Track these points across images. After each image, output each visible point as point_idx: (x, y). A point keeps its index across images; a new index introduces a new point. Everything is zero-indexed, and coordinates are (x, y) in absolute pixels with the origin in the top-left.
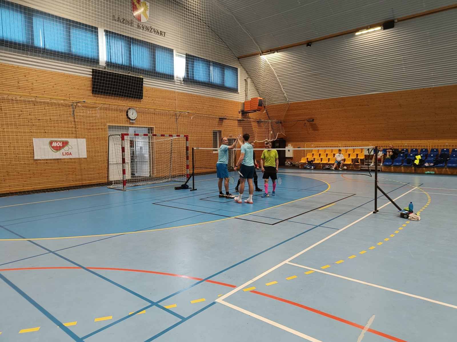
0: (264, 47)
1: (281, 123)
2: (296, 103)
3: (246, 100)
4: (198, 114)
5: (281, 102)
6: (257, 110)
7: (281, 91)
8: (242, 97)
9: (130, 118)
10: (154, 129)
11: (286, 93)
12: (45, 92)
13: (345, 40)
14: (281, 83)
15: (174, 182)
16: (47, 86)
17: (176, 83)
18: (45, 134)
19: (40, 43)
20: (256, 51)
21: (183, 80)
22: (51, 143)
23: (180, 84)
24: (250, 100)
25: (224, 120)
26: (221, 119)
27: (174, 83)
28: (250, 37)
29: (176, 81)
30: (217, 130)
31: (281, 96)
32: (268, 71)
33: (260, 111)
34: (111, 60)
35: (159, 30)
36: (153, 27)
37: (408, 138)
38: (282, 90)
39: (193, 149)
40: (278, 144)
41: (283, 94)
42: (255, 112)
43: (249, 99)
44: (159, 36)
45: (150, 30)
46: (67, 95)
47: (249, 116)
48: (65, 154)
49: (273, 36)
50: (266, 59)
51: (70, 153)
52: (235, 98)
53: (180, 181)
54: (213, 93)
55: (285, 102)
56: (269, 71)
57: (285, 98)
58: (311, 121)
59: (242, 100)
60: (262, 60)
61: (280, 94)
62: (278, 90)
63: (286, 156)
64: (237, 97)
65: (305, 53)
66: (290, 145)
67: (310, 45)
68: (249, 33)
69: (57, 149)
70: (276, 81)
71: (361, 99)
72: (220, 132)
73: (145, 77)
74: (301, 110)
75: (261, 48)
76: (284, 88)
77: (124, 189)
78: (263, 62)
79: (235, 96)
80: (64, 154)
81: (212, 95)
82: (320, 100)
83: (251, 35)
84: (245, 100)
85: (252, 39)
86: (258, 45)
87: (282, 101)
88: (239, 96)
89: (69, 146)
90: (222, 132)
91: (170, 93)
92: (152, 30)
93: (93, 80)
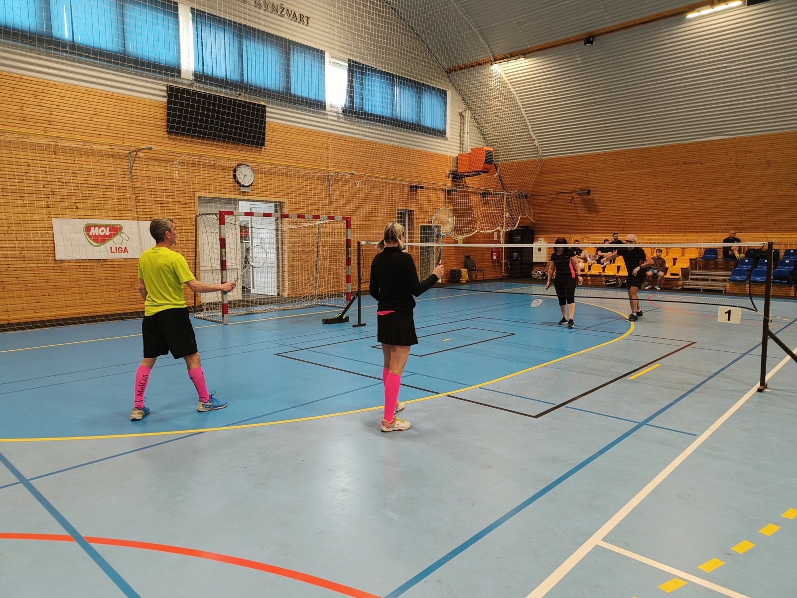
0: (498, 49)
1: (526, 197)
2: (556, 159)
3: (461, 152)
4: (370, 176)
5: (527, 158)
6: (483, 172)
7: (529, 136)
8: (453, 146)
9: (238, 183)
10: (287, 204)
11: (538, 139)
12: (76, 130)
13: (664, 30)
14: (528, 119)
15: (322, 307)
16: (79, 117)
17: (329, 117)
18: (76, 211)
19: (63, 31)
20: (483, 56)
21: (343, 112)
22: (88, 229)
23: (336, 119)
24: (469, 151)
25: (420, 190)
26: (414, 189)
27: (324, 117)
28: (473, 27)
29: (328, 113)
30: (405, 208)
31: (528, 145)
32: (505, 96)
33: (488, 172)
34: (203, 69)
35: (298, 12)
36: (285, 6)
37: (780, 228)
38: (530, 134)
39: (359, 243)
40: (520, 237)
41: (531, 142)
42: (478, 175)
43: (467, 149)
44: (296, 24)
45: (279, 12)
46: (119, 135)
47: (465, 182)
48: (115, 251)
49: (517, 25)
50: (502, 73)
51: (126, 248)
52: (440, 148)
53: (333, 306)
54: (400, 139)
55: (534, 157)
56: (507, 95)
57: (535, 148)
58: (584, 194)
59: (454, 153)
60: (495, 75)
61: (527, 142)
62: (523, 134)
63: (534, 261)
64: (445, 146)
65: (579, 59)
66: (543, 239)
67: (592, 43)
68: (471, 20)
69: (100, 240)
70: (520, 116)
71: (688, 151)
72: (411, 213)
73: (268, 102)
74: (565, 172)
75: (493, 50)
76: (534, 129)
77: (223, 320)
78: (497, 77)
79: (441, 145)
80: (113, 251)
81: (396, 142)
82: (605, 153)
83: (474, 23)
84: (459, 152)
85: (476, 33)
86: (487, 44)
87: (530, 154)
88: (447, 144)
89: (122, 235)
90: (415, 212)
91: (317, 137)
92: (284, 10)
93: (169, 108)
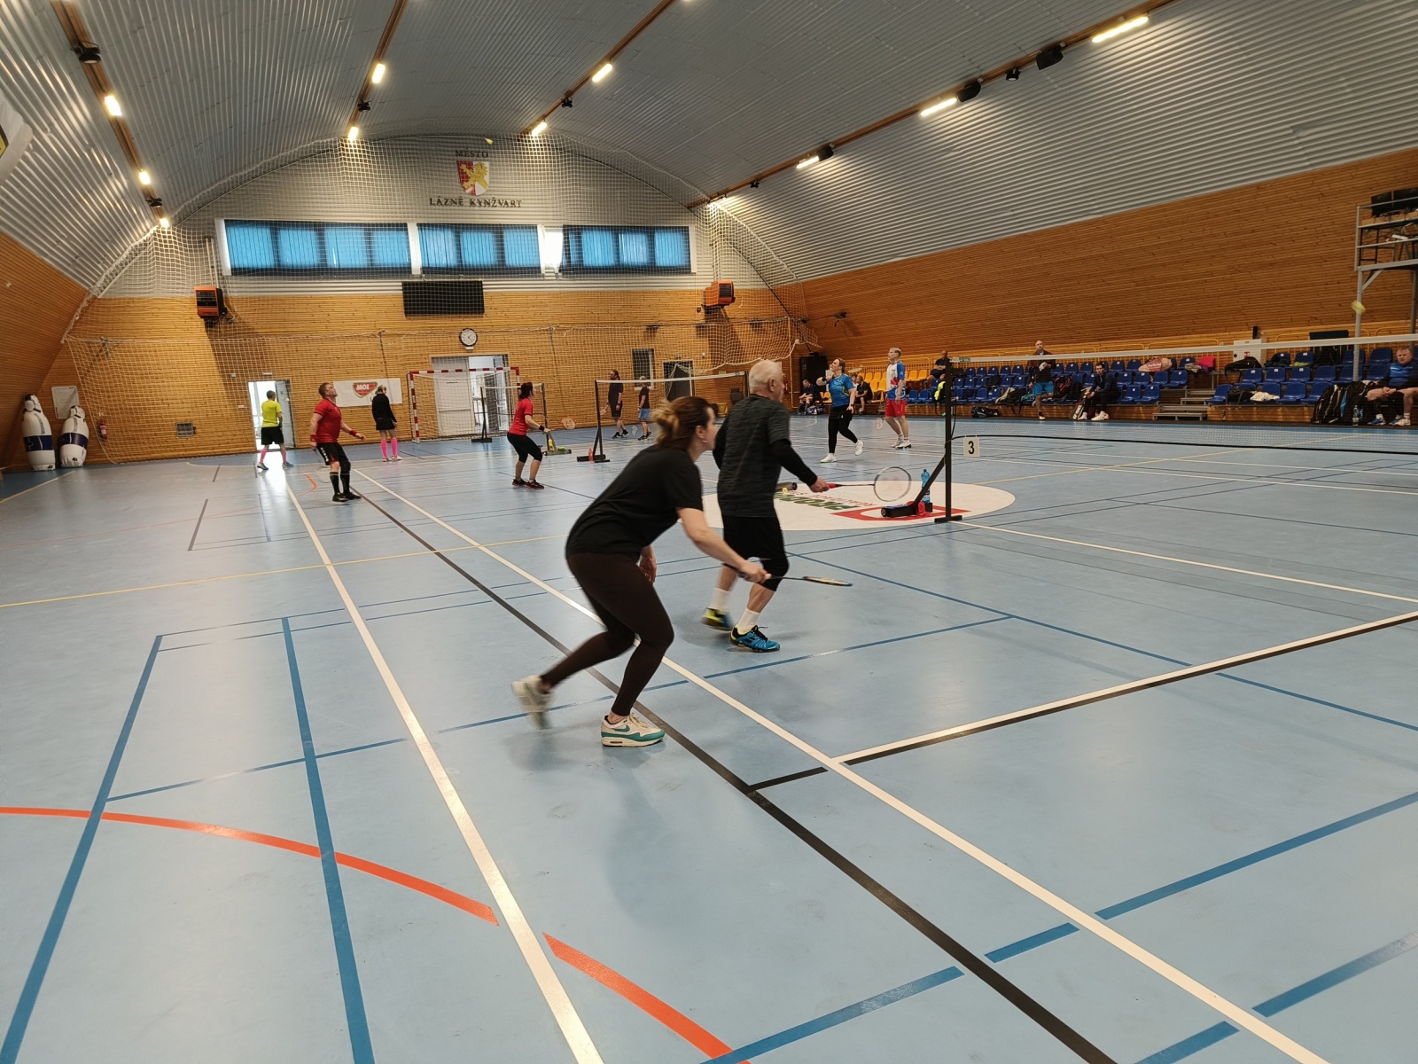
1: (804, 321)
8: (701, 279)
9: (464, 344)
10: (509, 356)
11: (786, 264)
17: (545, 278)
18: (347, 375)
19: (333, 261)
21: (560, 271)
22: (355, 386)
23: (554, 278)
25: (658, 328)
27: (541, 279)
29: (546, 274)
30: (641, 348)
34: (428, 264)
35: (509, 199)
36: (497, 198)
41: (782, 266)
44: (509, 209)
45: (490, 205)
46: (372, 322)
50: (721, 209)
52: (683, 284)
55: (793, 281)
57: (788, 273)
58: (840, 317)
59: (705, 286)
62: (772, 260)
67: (757, 186)
69: (364, 393)
72: (653, 350)
73: (484, 278)
75: (705, 190)
78: (717, 214)
79: (683, 281)
82: (839, 275)
83: (673, 174)
84: (711, 284)
86: (696, 186)
88: (694, 279)
92: (496, 202)
93: (405, 297)
